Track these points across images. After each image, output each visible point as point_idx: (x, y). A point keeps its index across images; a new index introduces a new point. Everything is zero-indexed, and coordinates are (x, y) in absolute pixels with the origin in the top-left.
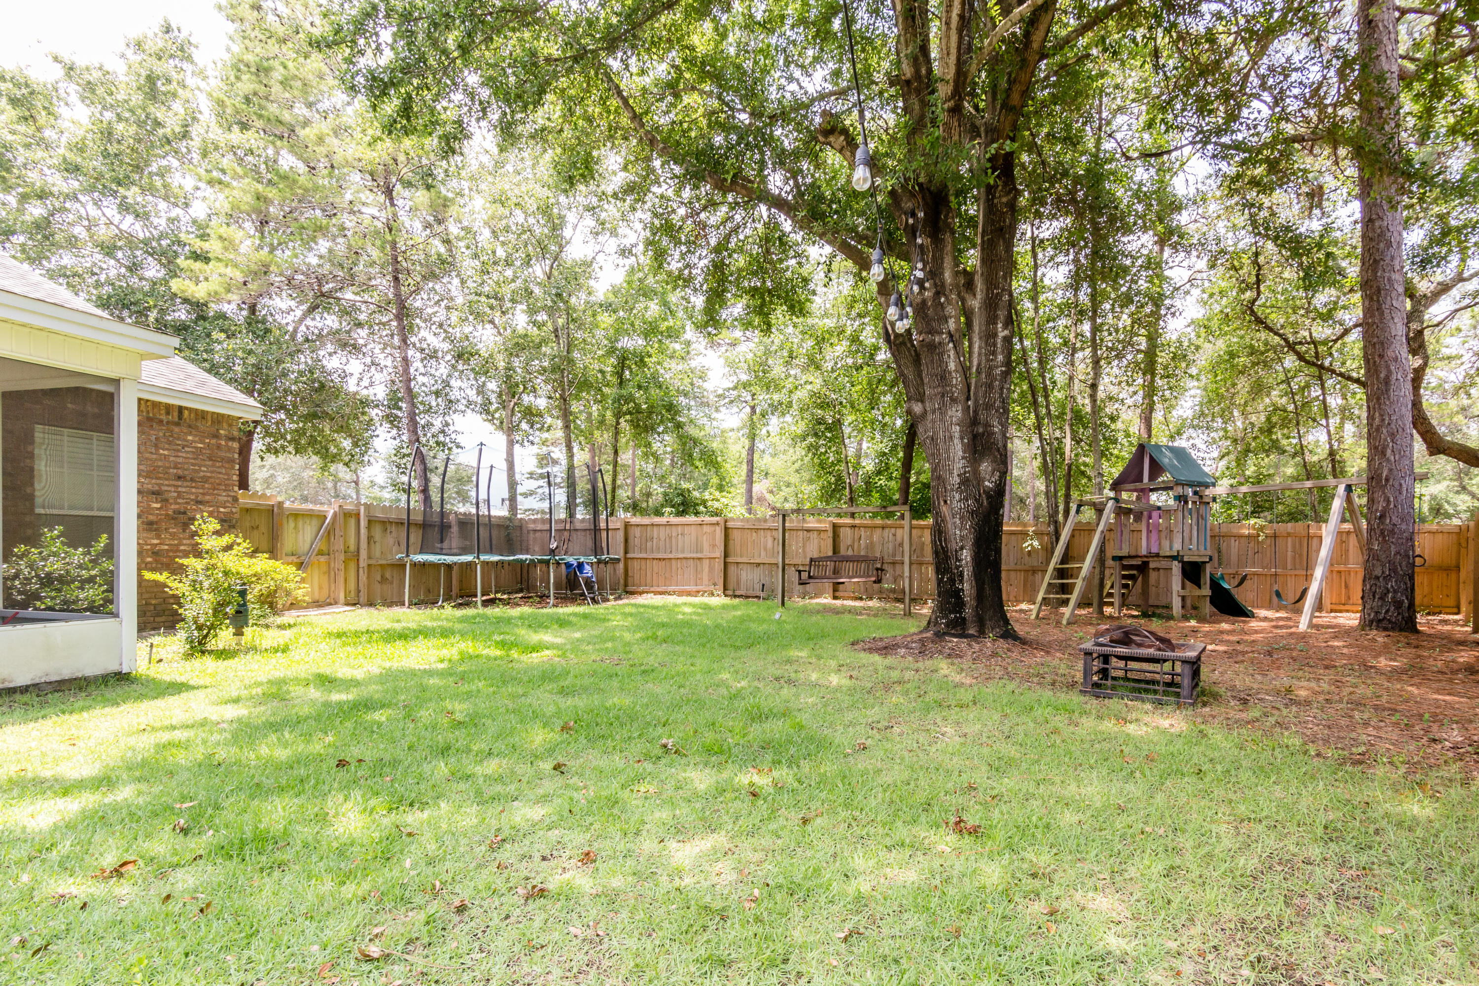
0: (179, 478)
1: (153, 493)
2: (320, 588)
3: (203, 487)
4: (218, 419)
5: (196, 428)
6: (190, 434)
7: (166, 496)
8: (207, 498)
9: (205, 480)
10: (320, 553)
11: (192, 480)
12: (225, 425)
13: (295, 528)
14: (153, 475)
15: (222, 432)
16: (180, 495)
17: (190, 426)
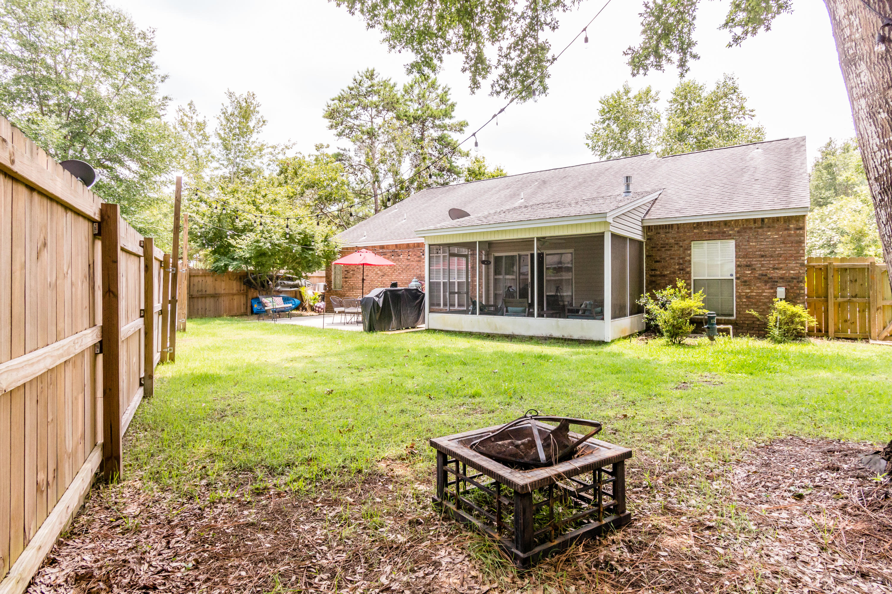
0: (762, 256)
1: (747, 266)
3: (778, 260)
4: (789, 219)
5: (773, 227)
6: (769, 231)
7: (754, 267)
8: (781, 265)
9: (780, 255)
11: (771, 256)
12: (794, 222)
14: (745, 256)
15: (791, 226)
16: (763, 266)
17: (769, 227)
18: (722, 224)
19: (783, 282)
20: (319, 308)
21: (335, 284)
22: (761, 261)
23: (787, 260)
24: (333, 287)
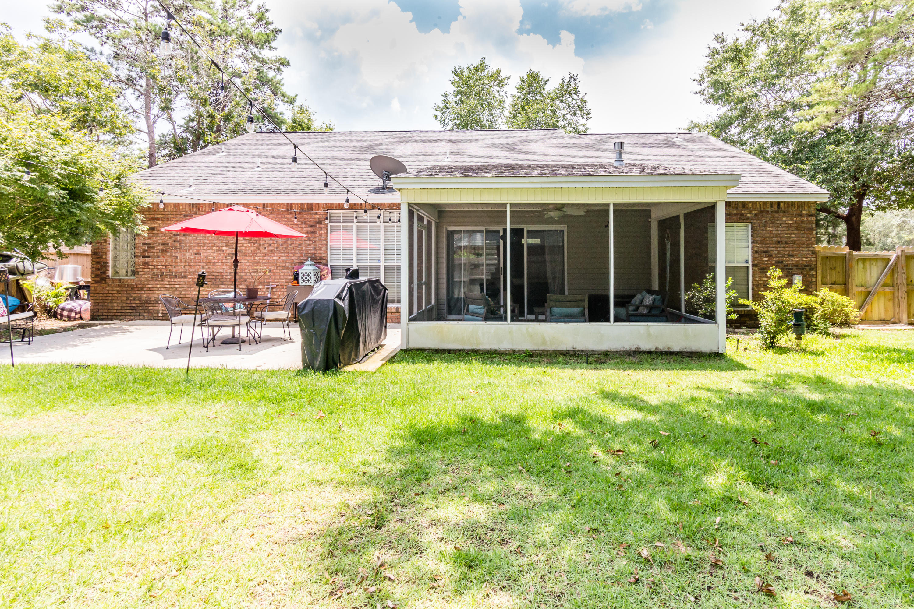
0: (778, 242)
1: (764, 252)
2: (886, 310)
3: (792, 247)
4: (802, 205)
5: (788, 212)
6: (785, 216)
7: (770, 253)
8: (796, 252)
9: (794, 242)
10: (885, 285)
11: (786, 243)
12: (806, 208)
13: (864, 268)
14: (761, 242)
15: (804, 212)
16: (779, 252)
17: (784, 212)
18: (740, 205)
19: (797, 269)
20: (71, 311)
21: (115, 266)
22: (777, 247)
23: (799, 247)
24: (110, 272)
